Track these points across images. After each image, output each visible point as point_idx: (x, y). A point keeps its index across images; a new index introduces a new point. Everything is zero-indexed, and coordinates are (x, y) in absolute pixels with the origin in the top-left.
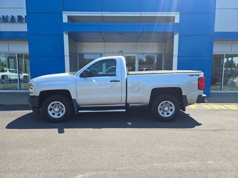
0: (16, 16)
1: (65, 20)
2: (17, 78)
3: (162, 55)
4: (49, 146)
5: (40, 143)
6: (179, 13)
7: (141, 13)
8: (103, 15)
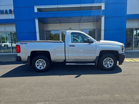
0: (8, 10)
1: (36, 11)
2: (11, 46)
3: (95, 29)
4: (20, 86)
5: (16, 84)
6: (104, 3)
7: (81, 5)
8: (58, 7)
